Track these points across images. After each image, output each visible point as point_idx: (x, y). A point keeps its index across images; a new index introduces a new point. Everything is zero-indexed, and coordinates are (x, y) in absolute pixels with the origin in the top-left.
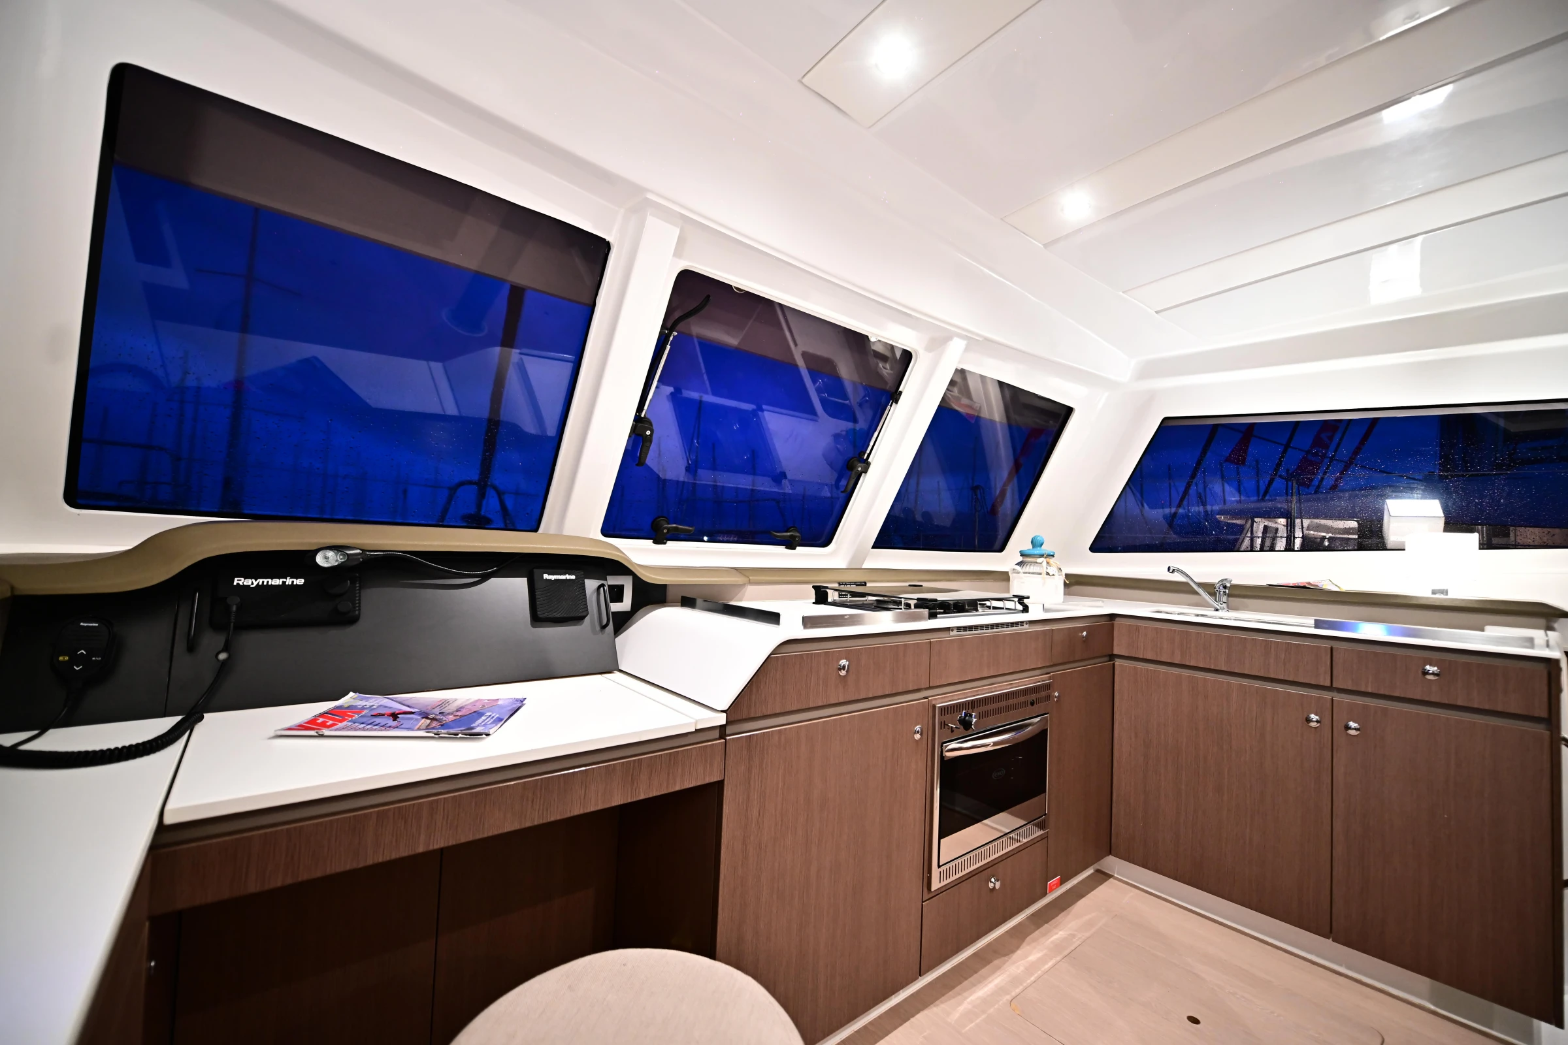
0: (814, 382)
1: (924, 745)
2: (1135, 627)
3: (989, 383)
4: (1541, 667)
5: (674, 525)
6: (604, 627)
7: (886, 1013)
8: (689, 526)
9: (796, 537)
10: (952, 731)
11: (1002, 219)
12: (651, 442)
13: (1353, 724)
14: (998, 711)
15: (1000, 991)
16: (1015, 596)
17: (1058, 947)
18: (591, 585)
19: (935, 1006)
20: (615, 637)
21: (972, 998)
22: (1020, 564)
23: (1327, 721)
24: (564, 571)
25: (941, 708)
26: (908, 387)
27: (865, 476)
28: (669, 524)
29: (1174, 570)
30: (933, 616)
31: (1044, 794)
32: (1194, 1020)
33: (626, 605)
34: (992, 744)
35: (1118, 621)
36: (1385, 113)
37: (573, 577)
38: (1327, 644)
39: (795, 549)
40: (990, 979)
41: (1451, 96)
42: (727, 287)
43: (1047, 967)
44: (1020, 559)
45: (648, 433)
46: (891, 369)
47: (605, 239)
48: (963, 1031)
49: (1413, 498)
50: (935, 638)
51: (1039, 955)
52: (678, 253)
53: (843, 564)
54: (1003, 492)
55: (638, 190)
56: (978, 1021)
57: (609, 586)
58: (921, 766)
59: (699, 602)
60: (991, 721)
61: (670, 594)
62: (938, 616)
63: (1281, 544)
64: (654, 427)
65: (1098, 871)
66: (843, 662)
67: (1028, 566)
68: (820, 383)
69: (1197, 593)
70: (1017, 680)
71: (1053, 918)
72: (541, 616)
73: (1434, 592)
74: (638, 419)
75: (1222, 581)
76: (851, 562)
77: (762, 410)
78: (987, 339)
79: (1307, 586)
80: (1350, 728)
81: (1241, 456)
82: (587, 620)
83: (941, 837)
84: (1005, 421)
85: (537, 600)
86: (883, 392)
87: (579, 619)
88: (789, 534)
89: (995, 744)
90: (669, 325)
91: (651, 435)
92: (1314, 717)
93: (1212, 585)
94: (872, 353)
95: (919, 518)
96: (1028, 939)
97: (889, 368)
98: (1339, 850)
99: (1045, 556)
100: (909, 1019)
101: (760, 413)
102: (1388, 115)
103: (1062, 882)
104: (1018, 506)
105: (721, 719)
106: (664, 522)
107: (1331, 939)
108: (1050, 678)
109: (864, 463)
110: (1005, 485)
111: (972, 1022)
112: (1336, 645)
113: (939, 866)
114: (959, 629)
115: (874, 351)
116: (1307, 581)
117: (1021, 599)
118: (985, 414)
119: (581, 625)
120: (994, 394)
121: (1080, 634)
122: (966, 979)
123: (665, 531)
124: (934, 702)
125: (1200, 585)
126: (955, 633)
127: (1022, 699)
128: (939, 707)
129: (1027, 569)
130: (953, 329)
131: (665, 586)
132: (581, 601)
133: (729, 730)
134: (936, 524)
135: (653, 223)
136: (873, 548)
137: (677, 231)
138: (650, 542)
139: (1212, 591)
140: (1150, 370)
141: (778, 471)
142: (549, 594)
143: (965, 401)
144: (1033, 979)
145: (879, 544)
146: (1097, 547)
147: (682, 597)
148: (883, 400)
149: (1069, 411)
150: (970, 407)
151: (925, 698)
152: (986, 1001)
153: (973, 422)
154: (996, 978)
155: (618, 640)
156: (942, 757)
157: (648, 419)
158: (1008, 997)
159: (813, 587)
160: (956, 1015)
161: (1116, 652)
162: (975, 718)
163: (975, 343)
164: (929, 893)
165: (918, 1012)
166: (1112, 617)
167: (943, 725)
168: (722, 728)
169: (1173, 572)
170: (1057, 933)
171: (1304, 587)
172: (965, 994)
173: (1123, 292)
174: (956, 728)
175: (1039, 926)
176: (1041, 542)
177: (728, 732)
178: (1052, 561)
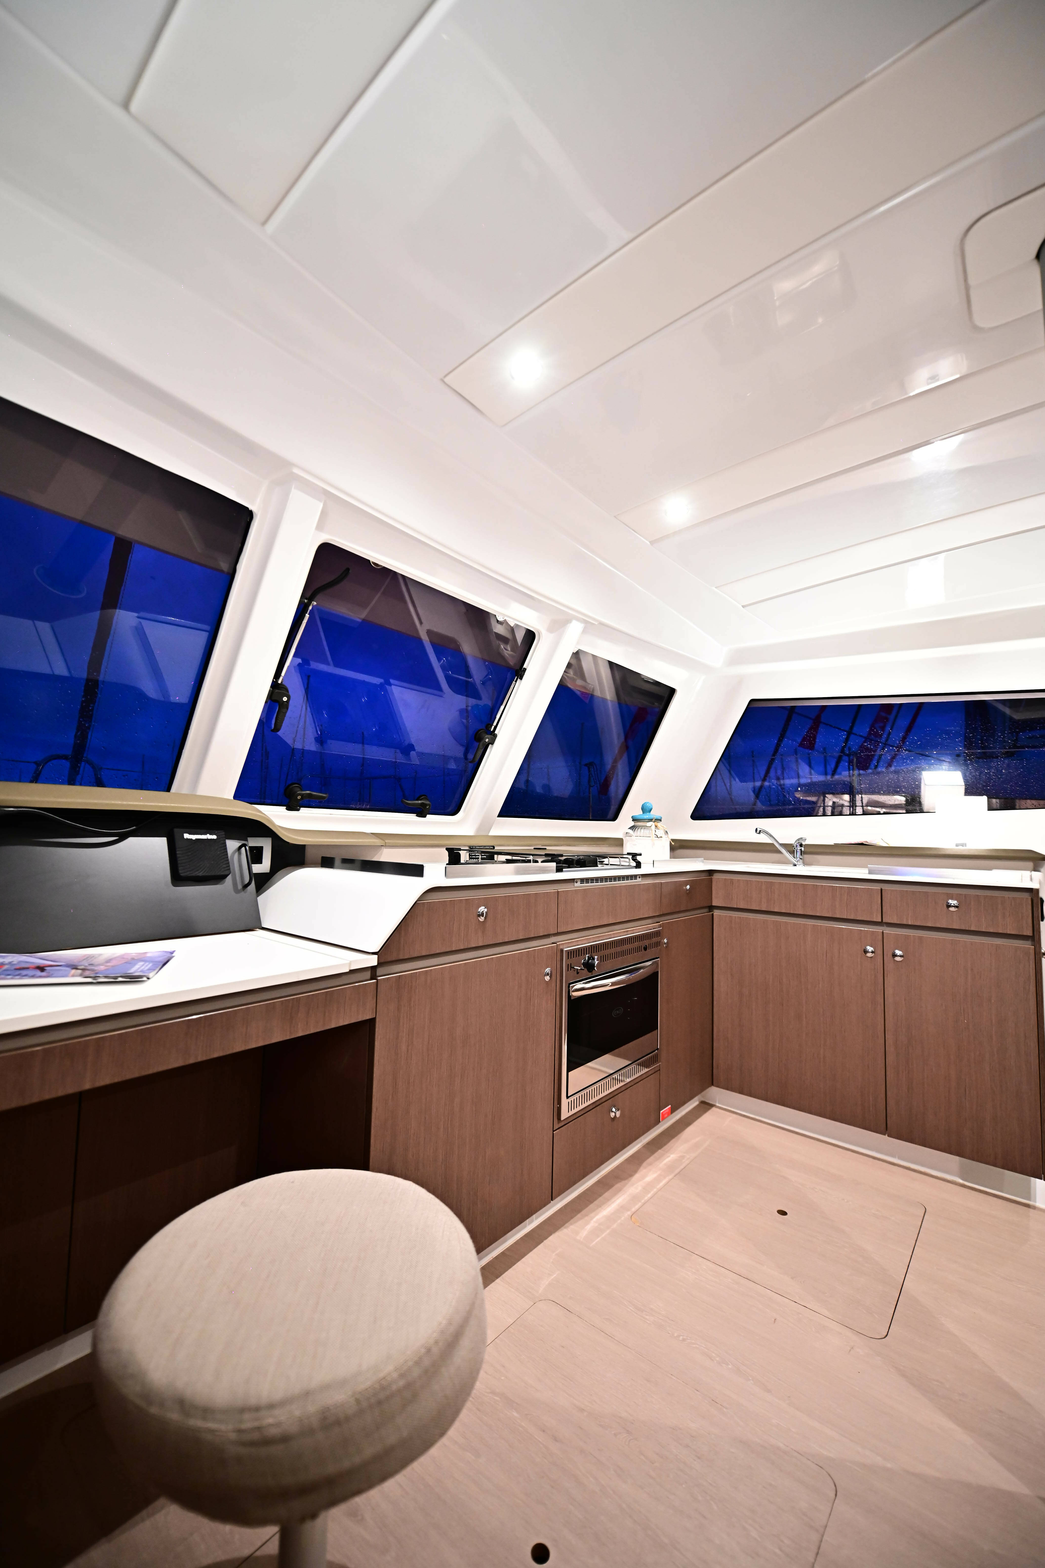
0: (439, 660)
1: (553, 985)
2: (730, 881)
3: (600, 663)
4: (1026, 895)
5: (308, 792)
6: (246, 886)
7: (522, 1239)
8: (324, 793)
9: (426, 805)
10: (578, 973)
11: (615, 517)
12: (287, 709)
13: (898, 952)
14: (617, 955)
15: (623, 1208)
16: (629, 854)
17: (670, 1168)
18: (232, 845)
19: (565, 1228)
20: (258, 896)
21: (598, 1217)
22: (632, 828)
23: (879, 952)
24: (205, 831)
25: (568, 952)
26: (532, 664)
27: (492, 747)
28: (302, 790)
29: (760, 831)
30: (559, 870)
31: (655, 1032)
32: (783, 1213)
33: (264, 866)
34: (611, 984)
35: (716, 876)
36: (915, 452)
37: (214, 837)
38: (877, 887)
39: (425, 817)
40: (613, 1200)
41: (963, 443)
42: (364, 563)
43: (661, 1184)
44: (632, 824)
45: (285, 699)
46: (512, 650)
47: (248, 508)
48: (591, 1246)
49: (942, 769)
50: (562, 888)
51: (655, 1175)
52: (320, 527)
53: (471, 833)
54: (614, 767)
55: (285, 464)
56: (603, 1236)
57: (250, 847)
58: (551, 1006)
59: (337, 862)
60: (609, 965)
61: (309, 853)
62: (564, 869)
63: (846, 810)
64: (290, 693)
65: (703, 1103)
66: (482, 909)
67: (639, 830)
68: (444, 660)
69: (780, 852)
70: (632, 928)
71: (665, 1144)
72: (182, 875)
73: (957, 845)
74: (275, 685)
75: (798, 840)
76: (478, 829)
77: (390, 685)
78: (601, 624)
79: (864, 843)
80: (896, 956)
81: (812, 734)
82: (229, 879)
83: (569, 1070)
84: (615, 699)
85: (179, 859)
86: (509, 668)
87: (219, 878)
88: (420, 802)
89: (613, 984)
90: (308, 595)
91: (288, 702)
92: (870, 949)
93: (791, 845)
94: (494, 634)
95: (539, 790)
96: (645, 1164)
97: (509, 650)
98: (890, 1059)
99: (653, 820)
100: (542, 1242)
101: (387, 687)
102: (917, 455)
103: (673, 1110)
104: (628, 779)
105: (373, 961)
106: (299, 789)
107: (887, 1135)
108: (660, 926)
109: (491, 735)
110: (615, 761)
111: (598, 1237)
112: (885, 887)
113: (568, 1097)
114: (582, 880)
115: (495, 633)
116: (865, 840)
117: (634, 856)
118: (597, 693)
119: (223, 883)
120: (605, 673)
121: (685, 888)
122: (592, 1202)
123: (299, 797)
124: (561, 947)
125: (782, 845)
126: (578, 884)
127: (636, 944)
128: (566, 951)
129: (639, 832)
130: (571, 612)
131: (305, 845)
132: (223, 861)
133: (379, 971)
134: (555, 795)
135: (297, 496)
136: (499, 816)
137: (321, 505)
138: (283, 808)
139: (791, 849)
140: (739, 657)
141: (407, 743)
142: (190, 854)
143: (579, 682)
144: (649, 1195)
145: (504, 813)
146: (697, 815)
147: (322, 857)
148: (509, 675)
149: (672, 691)
150: (585, 688)
151: (553, 943)
152: (611, 1219)
153: (587, 701)
154: (617, 1199)
155: (261, 899)
156: (569, 997)
157: (285, 686)
158: (629, 1213)
159: (447, 849)
160: (584, 1233)
161: (714, 904)
162: (597, 961)
163: (591, 626)
164: (558, 1123)
165: (550, 1234)
166: (711, 872)
167: (570, 967)
168: (373, 969)
169: (759, 833)
170: (669, 1156)
171: (862, 844)
172: (592, 1215)
173: (716, 588)
174: (581, 969)
175: (653, 1152)
176: (650, 808)
177: (378, 974)
178: (659, 824)
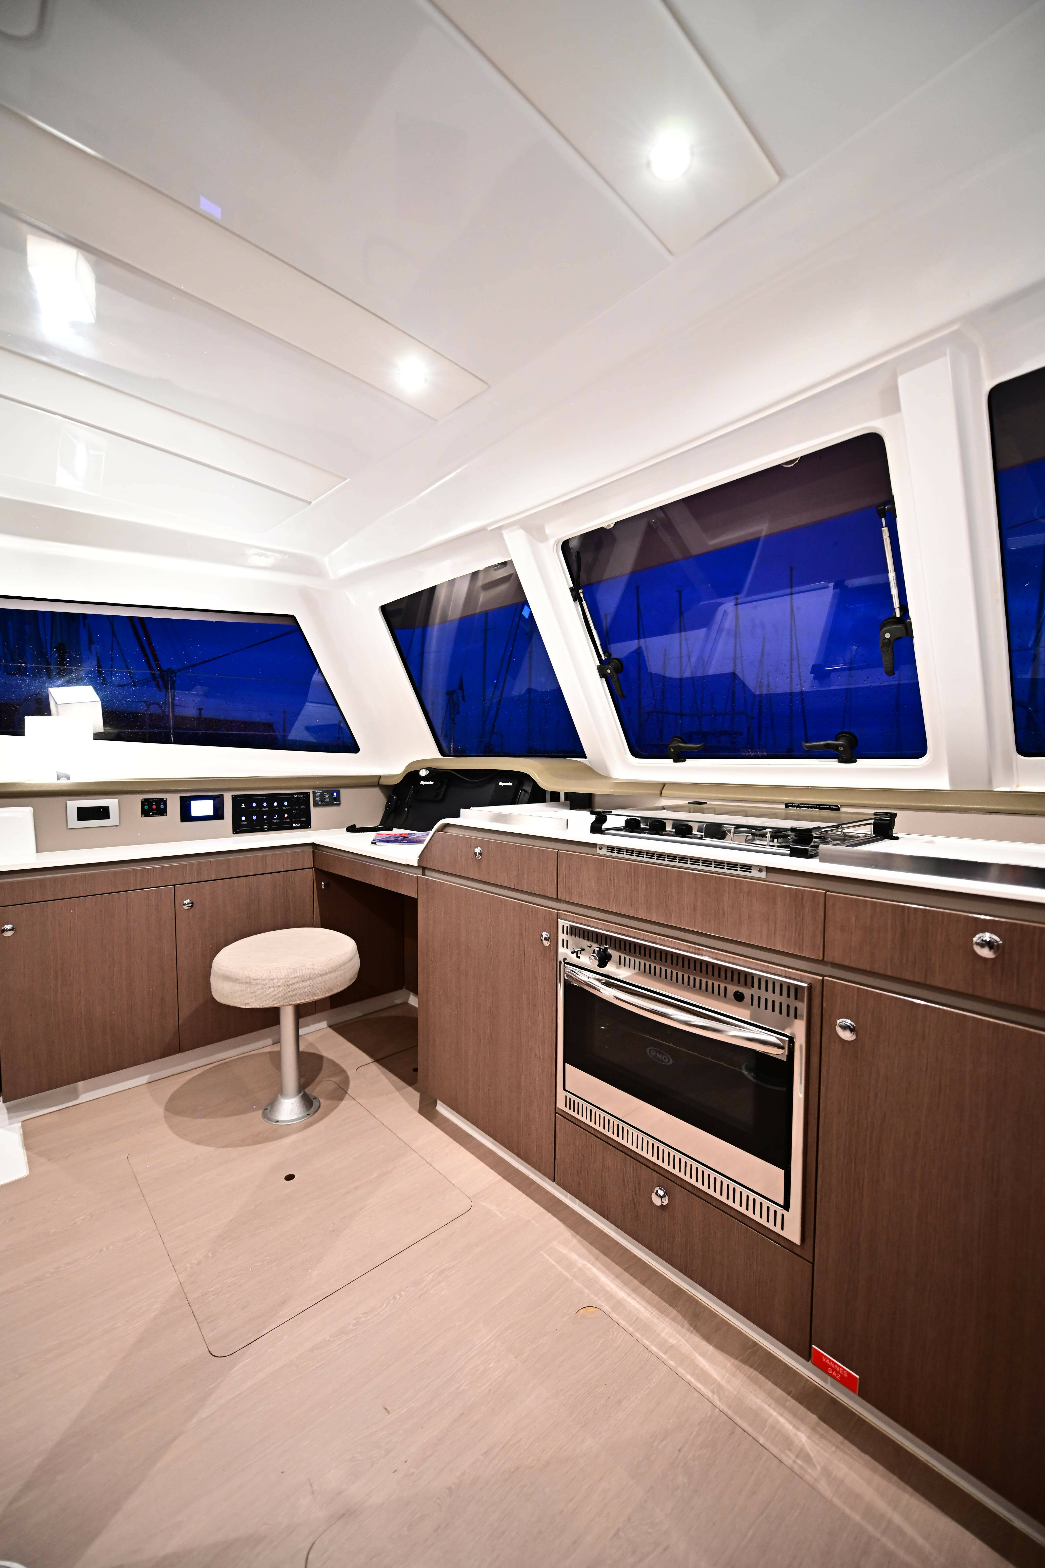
1: (553, 956)
37: (511, 784)
58: (550, 975)
66: (478, 849)
83: (566, 1060)
113: (565, 1089)
124: (559, 916)
126: (604, 852)
133: (420, 871)
138: (671, 760)
151: (554, 909)
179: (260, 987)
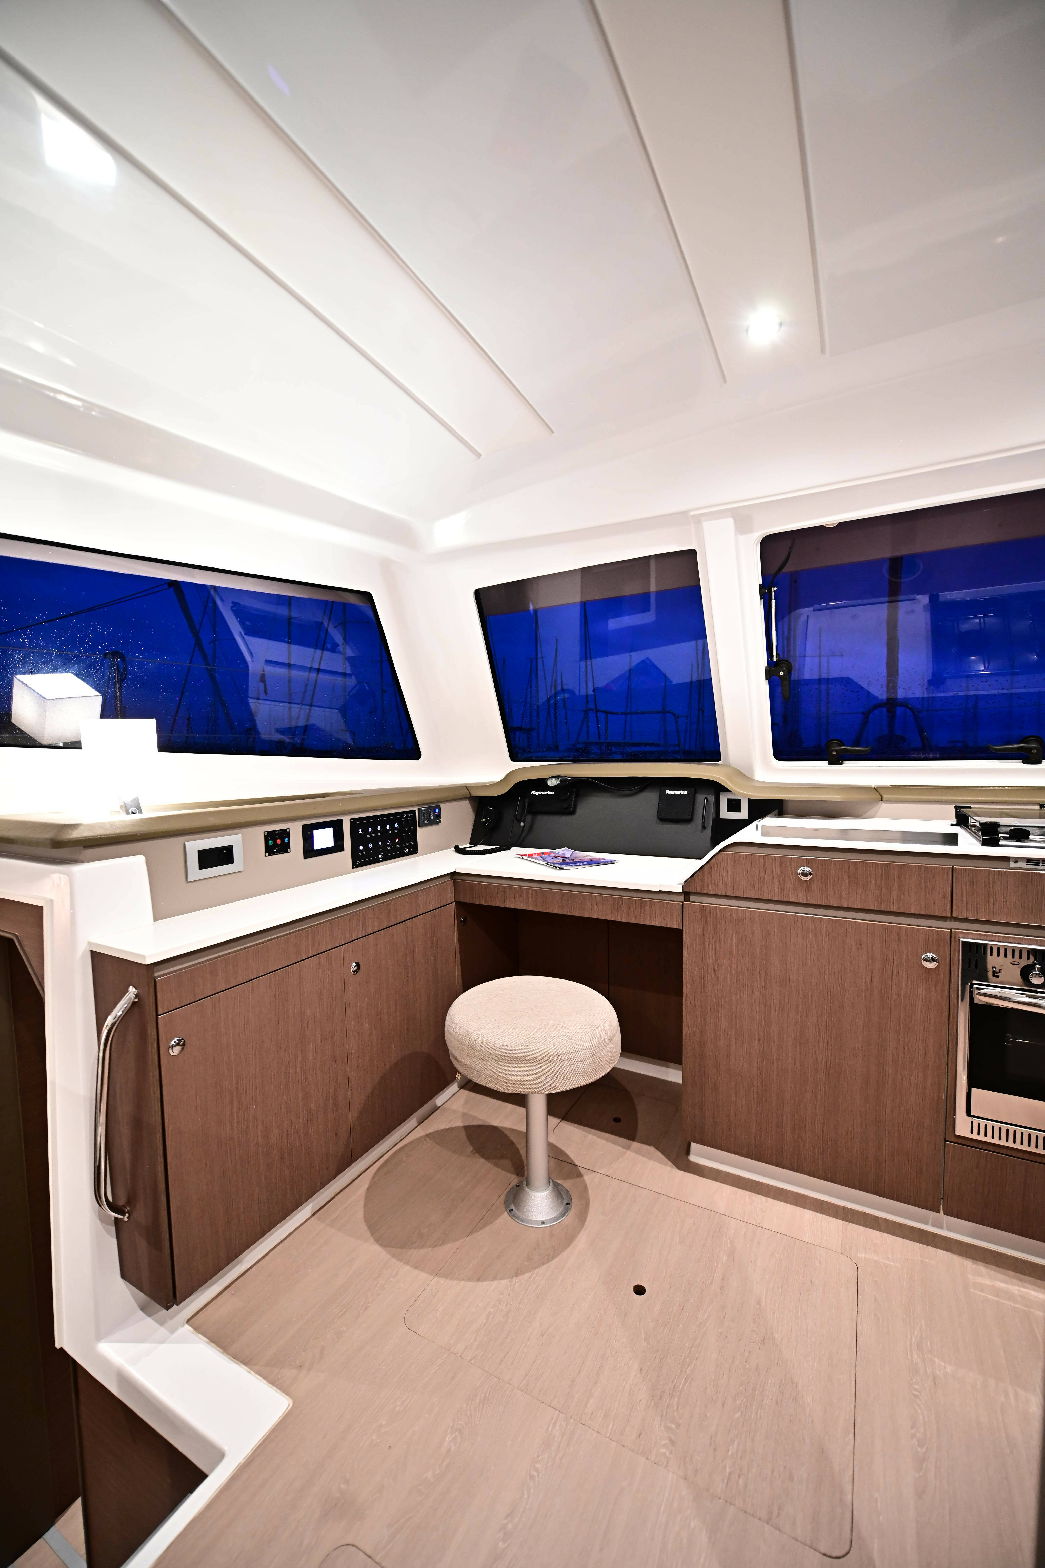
1: (943, 977)
5: (844, 747)
6: (705, 828)
9: (1032, 749)
18: (700, 798)
28: (839, 746)
33: (743, 814)
37: (686, 793)
45: (782, 673)
47: (690, 549)
50: (965, 865)
57: (726, 799)
58: (936, 998)
61: (789, 807)
66: (805, 869)
72: (661, 817)
82: (692, 822)
83: (969, 1087)
85: (660, 807)
87: (690, 820)
90: (769, 583)
106: (835, 745)
113: (970, 1115)
114: (1032, 861)
119: (689, 824)
123: (834, 753)
124: (960, 936)
126: (1023, 865)
128: (963, 942)
131: (782, 800)
132: (688, 809)
137: (730, 521)
138: (825, 763)
142: (667, 803)
151: (944, 928)
156: (972, 1000)
159: (955, 807)
164: (948, 1133)
179: (566, 1063)
